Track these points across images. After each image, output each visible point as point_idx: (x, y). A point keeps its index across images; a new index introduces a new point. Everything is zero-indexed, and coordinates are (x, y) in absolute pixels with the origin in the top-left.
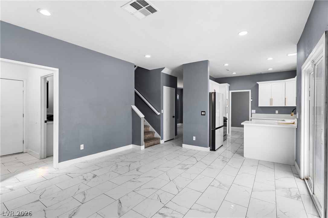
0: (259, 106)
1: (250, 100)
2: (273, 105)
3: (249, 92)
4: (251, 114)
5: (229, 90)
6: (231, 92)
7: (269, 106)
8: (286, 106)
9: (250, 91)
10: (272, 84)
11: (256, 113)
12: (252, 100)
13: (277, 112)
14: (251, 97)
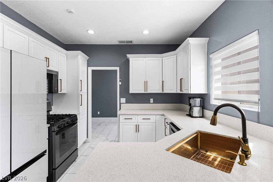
0: (130, 92)
1: (119, 83)
2: (149, 92)
3: (116, 71)
4: (120, 104)
5: (88, 66)
6: (90, 69)
7: (143, 92)
8: (163, 92)
9: (118, 69)
10: (147, 59)
11: (126, 102)
12: (120, 83)
13: (152, 101)
14: (120, 79)
